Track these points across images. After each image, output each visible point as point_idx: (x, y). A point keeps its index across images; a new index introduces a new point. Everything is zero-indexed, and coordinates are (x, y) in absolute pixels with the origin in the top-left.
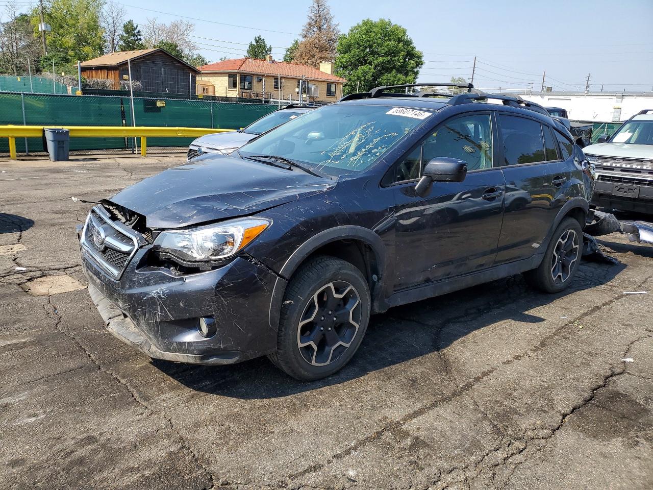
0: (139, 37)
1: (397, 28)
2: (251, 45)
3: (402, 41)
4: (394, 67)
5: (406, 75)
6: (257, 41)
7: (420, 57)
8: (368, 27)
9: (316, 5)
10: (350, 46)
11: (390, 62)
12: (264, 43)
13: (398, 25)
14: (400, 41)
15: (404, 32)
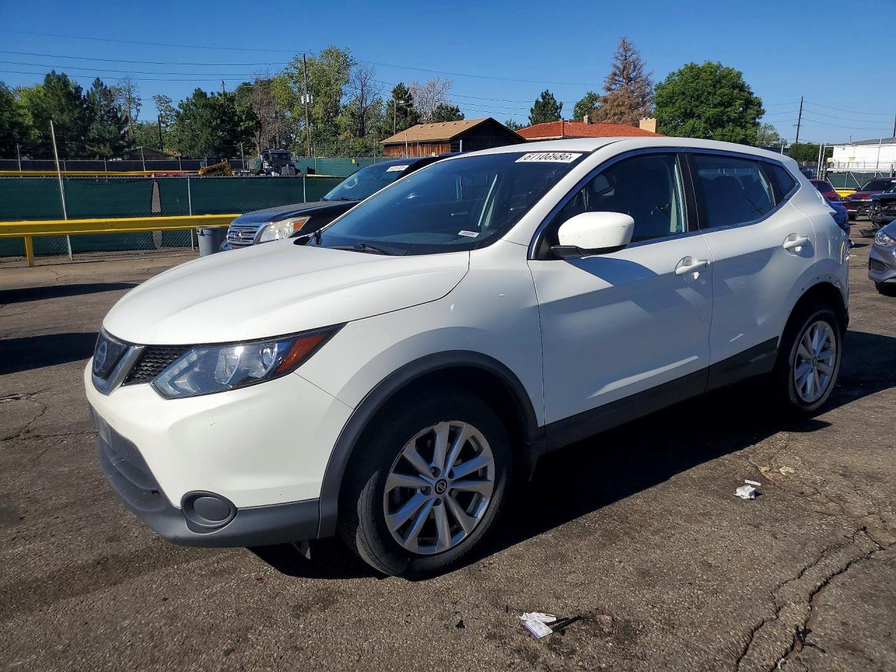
0: (411, 102)
1: (730, 72)
2: (537, 102)
3: (737, 87)
4: (729, 120)
5: (743, 127)
6: (543, 97)
7: (760, 105)
8: (694, 73)
9: (621, 50)
10: (671, 97)
11: (723, 113)
12: (552, 98)
13: (731, 68)
14: (734, 86)
15: (739, 75)
